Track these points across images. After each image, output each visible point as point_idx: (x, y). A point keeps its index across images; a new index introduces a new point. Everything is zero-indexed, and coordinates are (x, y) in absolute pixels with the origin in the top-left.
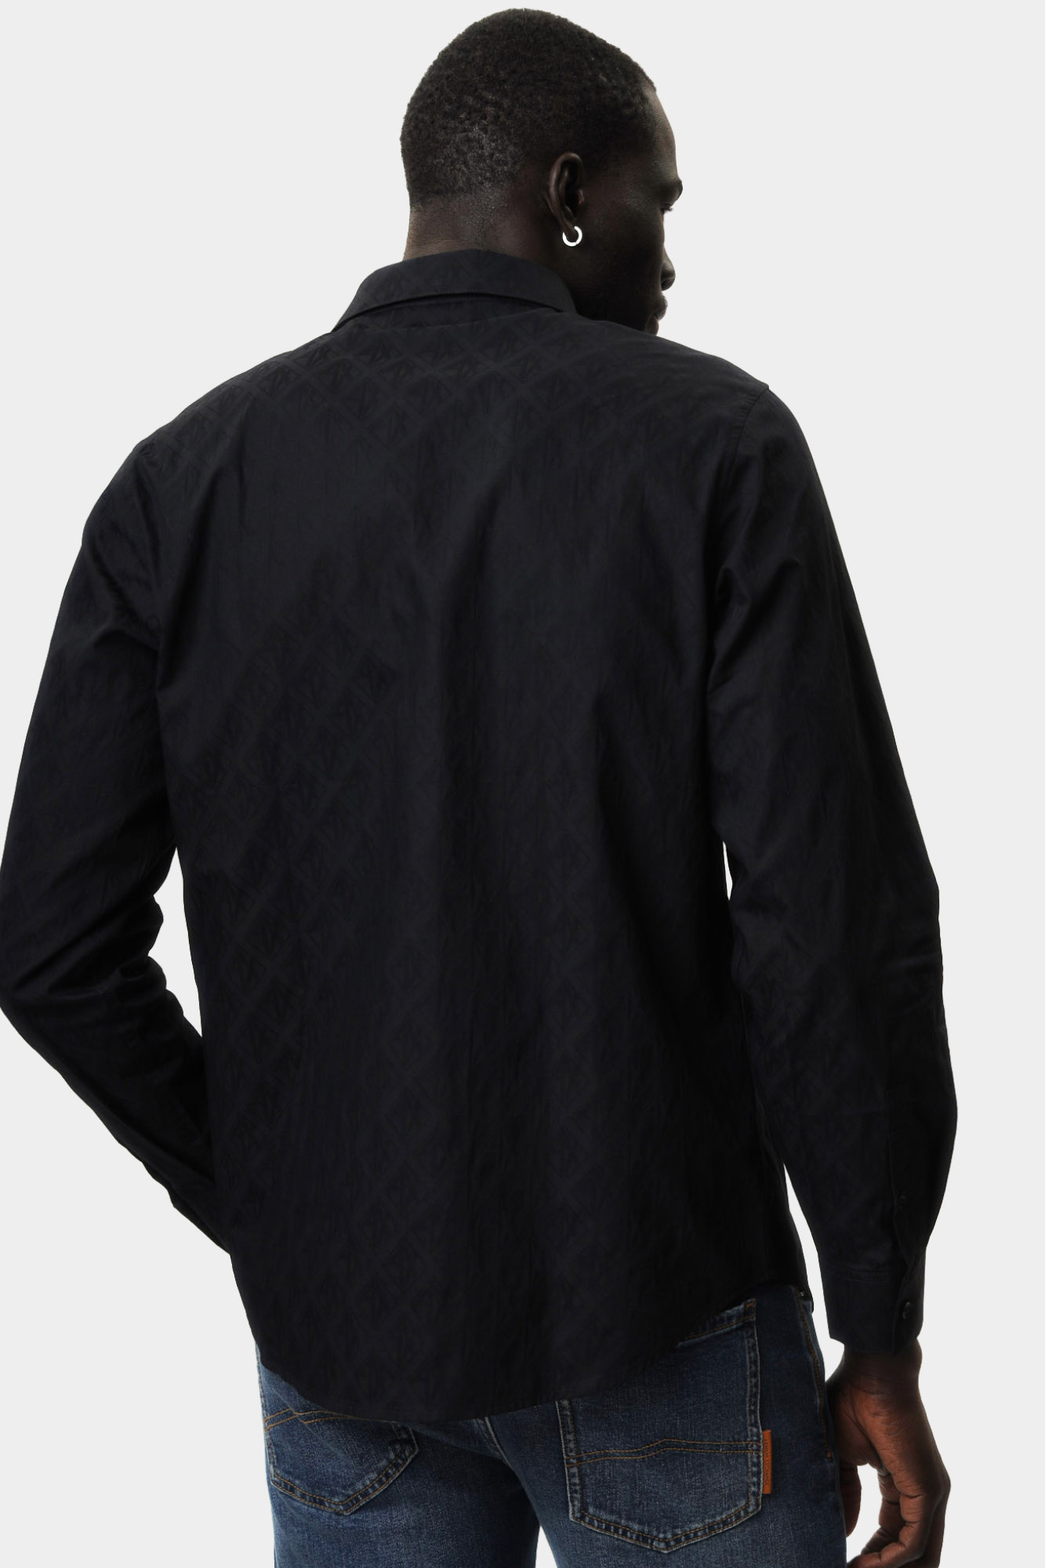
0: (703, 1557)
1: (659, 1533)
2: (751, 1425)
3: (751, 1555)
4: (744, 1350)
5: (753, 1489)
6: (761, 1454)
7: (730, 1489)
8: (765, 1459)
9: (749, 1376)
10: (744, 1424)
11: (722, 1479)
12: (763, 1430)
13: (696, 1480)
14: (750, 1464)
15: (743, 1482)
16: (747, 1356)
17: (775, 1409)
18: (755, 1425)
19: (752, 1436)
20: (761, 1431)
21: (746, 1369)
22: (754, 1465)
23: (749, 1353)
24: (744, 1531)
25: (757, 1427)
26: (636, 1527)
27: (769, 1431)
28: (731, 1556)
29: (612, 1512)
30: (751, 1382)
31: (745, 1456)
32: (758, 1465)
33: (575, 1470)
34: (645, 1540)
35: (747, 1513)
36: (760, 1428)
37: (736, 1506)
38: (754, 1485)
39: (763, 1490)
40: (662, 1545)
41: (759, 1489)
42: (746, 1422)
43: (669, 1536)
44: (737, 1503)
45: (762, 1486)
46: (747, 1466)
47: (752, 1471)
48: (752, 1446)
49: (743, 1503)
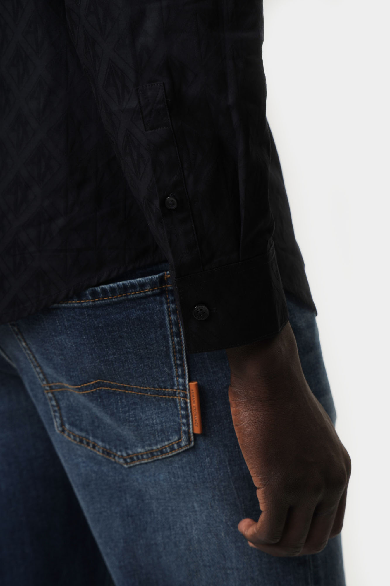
0: (154, 474)
1: (117, 451)
2: (178, 376)
3: (190, 480)
4: (163, 314)
5: (183, 428)
6: (188, 401)
7: (162, 426)
8: (194, 404)
9: (170, 336)
10: (171, 376)
11: (154, 416)
12: (190, 381)
13: (129, 415)
14: (179, 407)
15: (174, 421)
16: (167, 318)
17: (209, 365)
18: (183, 376)
19: (178, 385)
20: (187, 382)
21: (166, 329)
22: (182, 409)
23: (169, 316)
24: (181, 460)
25: (184, 378)
26: (100, 444)
27: (196, 383)
28: (174, 478)
29: (81, 430)
30: (173, 341)
31: (174, 401)
32: (186, 409)
33: (50, 395)
34: (109, 454)
35: (180, 447)
36: (187, 379)
37: (169, 440)
38: (184, 425)
39: (193, 430)
40: (122, 461)
41: (189, 429)
42: (173, 372)
43: (125, 454)
44: (171, 438)
45: (191, 427)
46: (177, 409)
47: (181, 414)
48: (179, 393)
49: (176, 438)
